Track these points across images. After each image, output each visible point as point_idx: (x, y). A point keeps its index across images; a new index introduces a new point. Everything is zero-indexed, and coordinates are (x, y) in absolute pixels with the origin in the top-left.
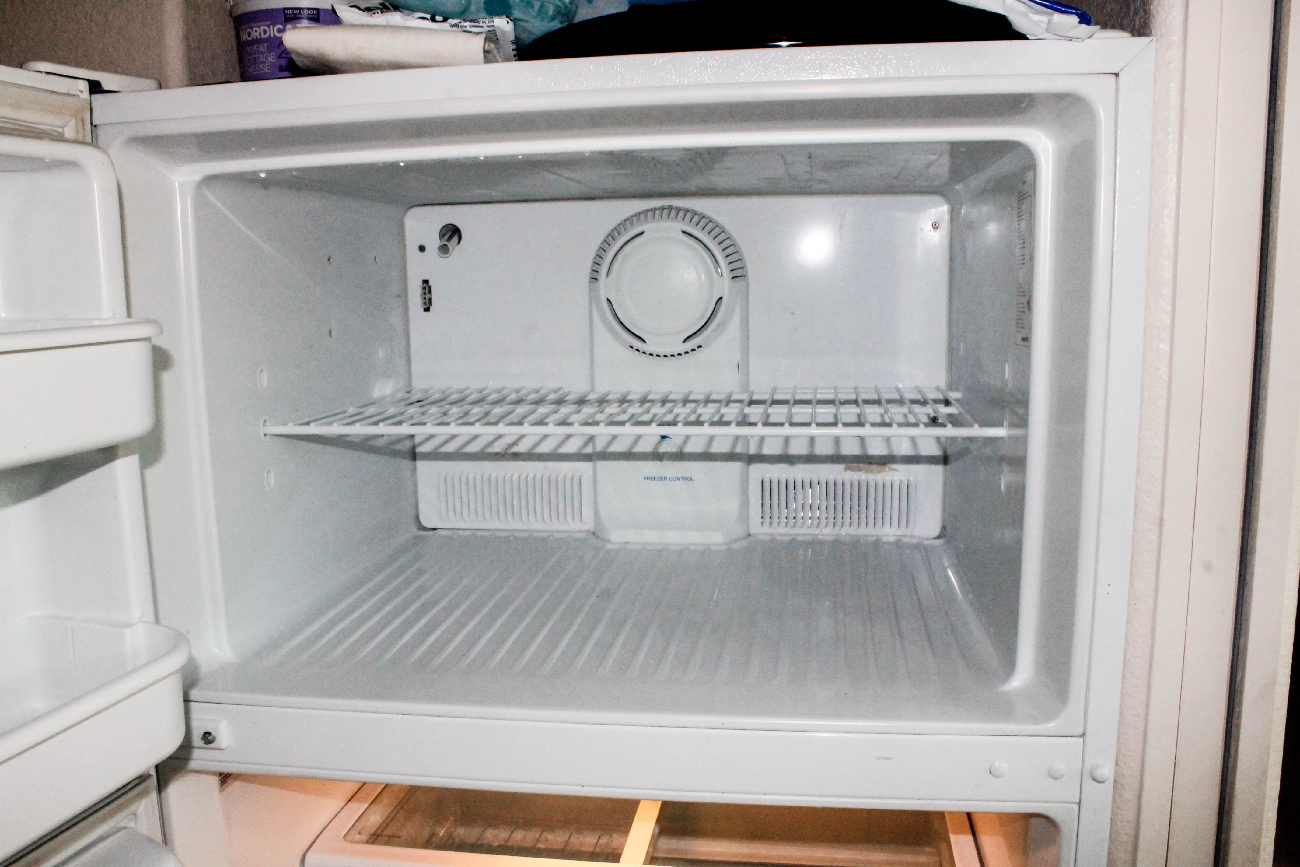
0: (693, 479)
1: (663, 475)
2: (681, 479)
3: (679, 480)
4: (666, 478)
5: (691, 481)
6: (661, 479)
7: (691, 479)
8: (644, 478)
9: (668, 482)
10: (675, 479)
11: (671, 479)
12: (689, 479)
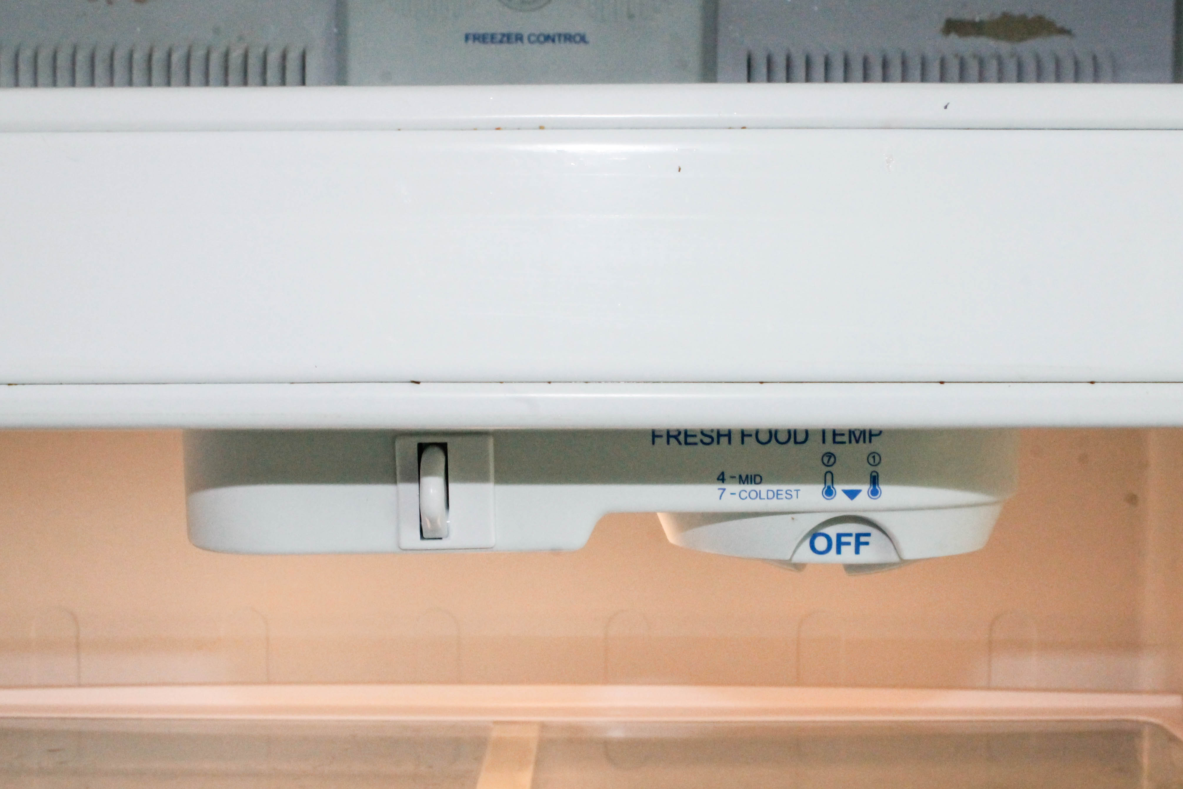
0: (587, 38)
1: (514, 30)
2: (557, 39)
3: (553, 41)
4: (519, 38)
5: (582, 45)
6: (508, 38)
7: (583, 39)
8: (467, 38)
9: (525, 47)
10: (542, 39)
11: (533, 38)
12: (578, 39)
